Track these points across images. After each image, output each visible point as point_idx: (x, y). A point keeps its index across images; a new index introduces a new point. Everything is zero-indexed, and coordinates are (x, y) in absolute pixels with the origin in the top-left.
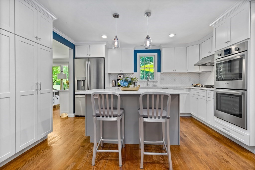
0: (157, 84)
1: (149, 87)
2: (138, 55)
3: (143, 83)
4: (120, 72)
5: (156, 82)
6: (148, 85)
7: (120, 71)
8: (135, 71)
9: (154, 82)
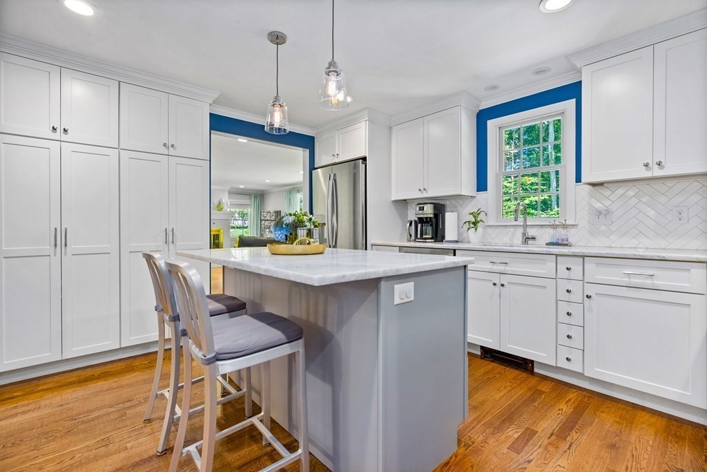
0: (572, 236)
1: (531, 247)
2: (491, 124)
3: (512, 230)
4: (421, 196)
5: (565, 226)
6: (527, 239)
7: (420, 190)
8: (482, 185)
9: (554, 227)
